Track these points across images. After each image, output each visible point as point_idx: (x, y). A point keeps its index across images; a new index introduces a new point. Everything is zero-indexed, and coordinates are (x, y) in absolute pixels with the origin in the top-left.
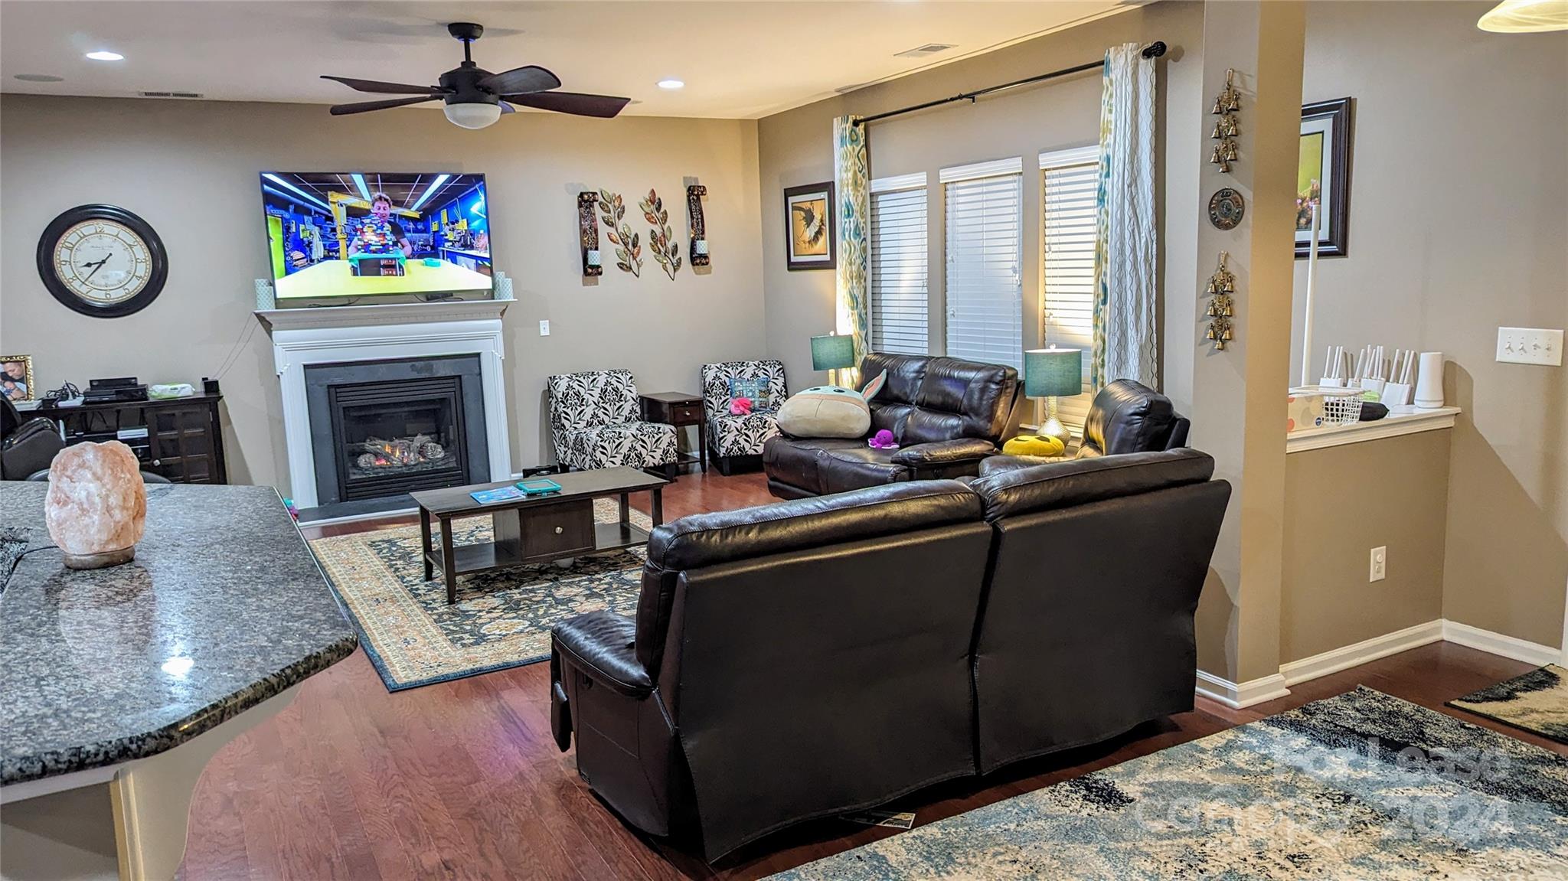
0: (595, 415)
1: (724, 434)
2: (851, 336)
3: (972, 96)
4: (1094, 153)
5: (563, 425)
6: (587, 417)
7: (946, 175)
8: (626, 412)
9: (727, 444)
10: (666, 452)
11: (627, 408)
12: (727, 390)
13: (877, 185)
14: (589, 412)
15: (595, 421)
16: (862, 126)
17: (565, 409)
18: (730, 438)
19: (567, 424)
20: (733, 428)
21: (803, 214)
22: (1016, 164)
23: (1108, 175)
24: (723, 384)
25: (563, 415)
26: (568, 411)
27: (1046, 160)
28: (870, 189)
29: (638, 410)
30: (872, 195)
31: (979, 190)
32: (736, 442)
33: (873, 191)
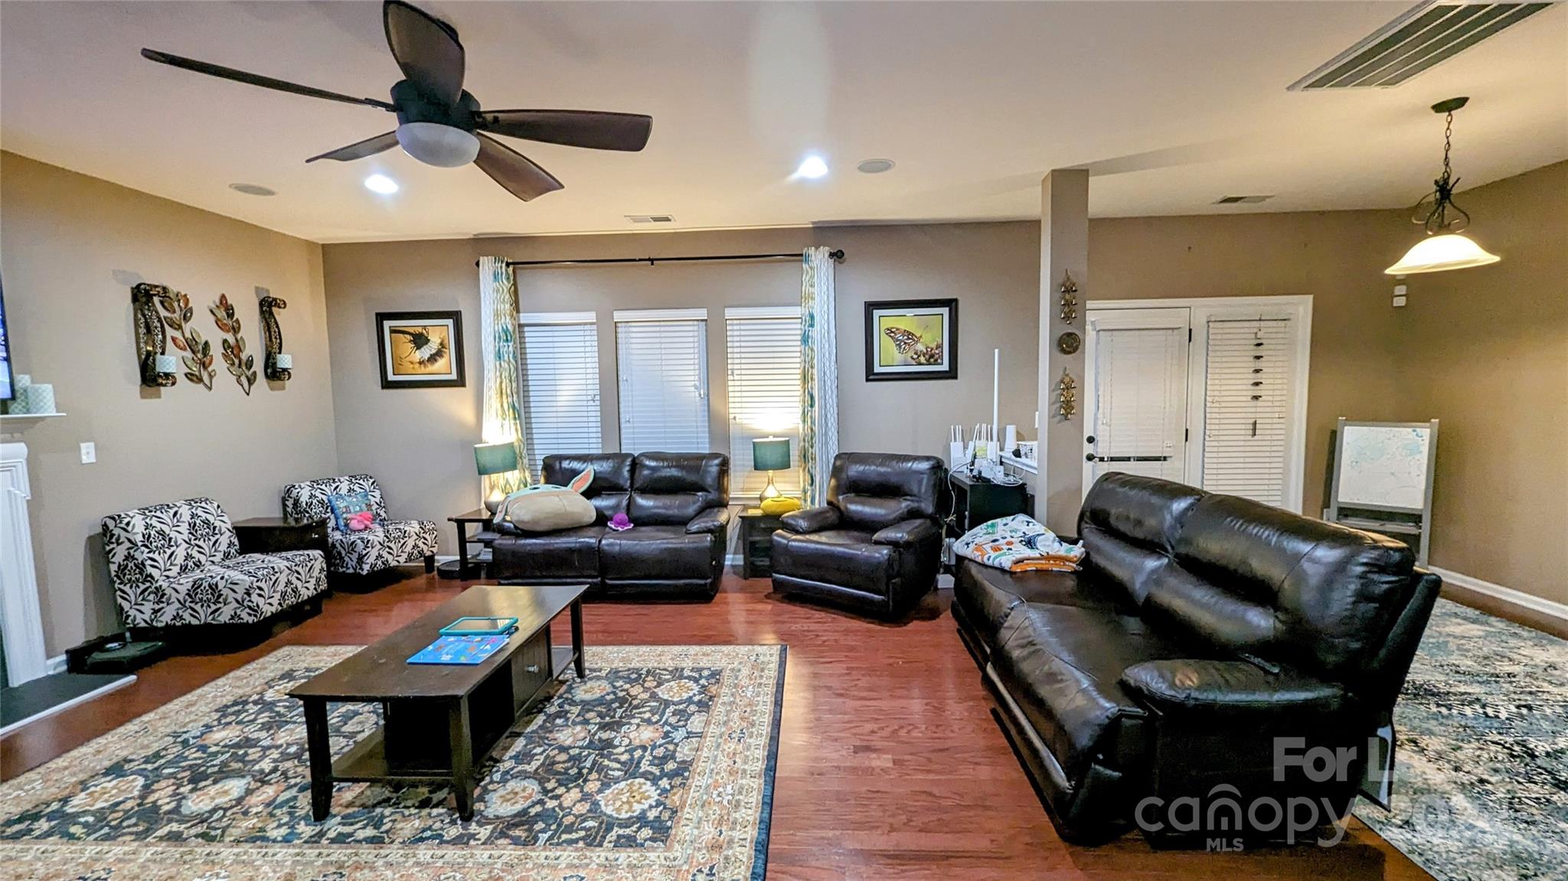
0: (188, 557)
1: (368, 550)
2: (512, 443)
3: (652, 260)
4: (796, 311)
5: (151, 576)
6: (180, 559)
7: (618, 316)
8: (223, 547)
9: (371, 560)
10: (318, 580)
11: (224, 541)
12: (327, 508)
13: (524, 318)
14: (180, 553)
15: (191, 564)
16: (511, 268)
17: (151, 555)
18: (374, 553)
19: (155, 573)
20: (376, 543)
21: (409, 337)
22: (702, 313)
23: (812, 325)
24: (322, 502)
25: (149, 562)
26: (156, 556)
27: (730, 313)
28: (519, 320)
29: (236, 542)
30: (521, 326)
31: (658, 329)
32: (380, 556)
33: (522, 322)
